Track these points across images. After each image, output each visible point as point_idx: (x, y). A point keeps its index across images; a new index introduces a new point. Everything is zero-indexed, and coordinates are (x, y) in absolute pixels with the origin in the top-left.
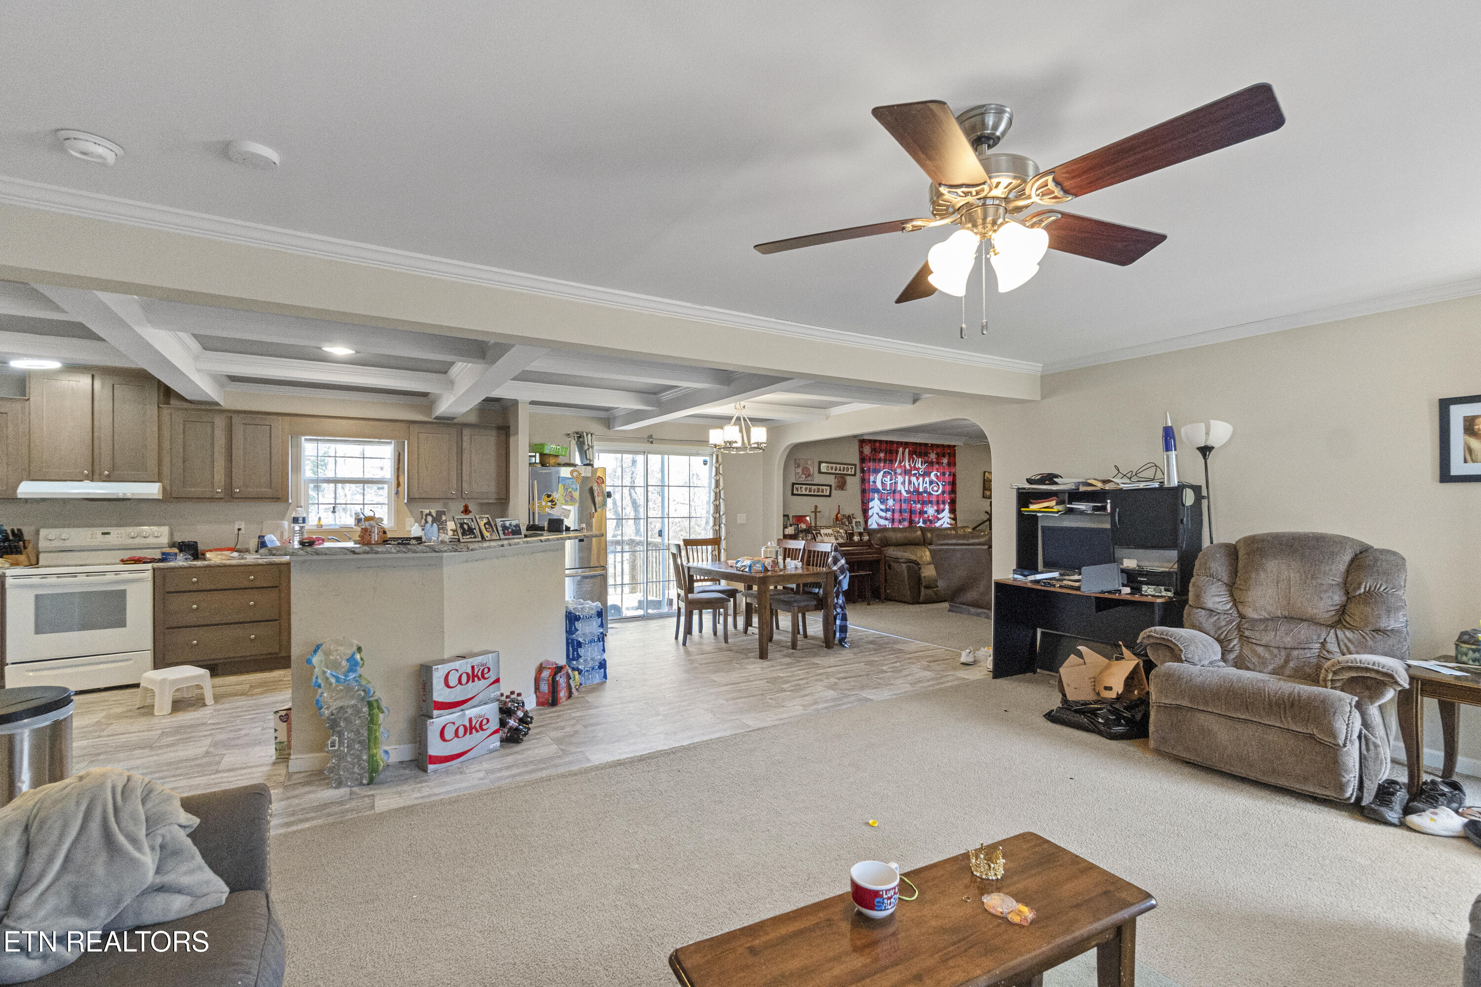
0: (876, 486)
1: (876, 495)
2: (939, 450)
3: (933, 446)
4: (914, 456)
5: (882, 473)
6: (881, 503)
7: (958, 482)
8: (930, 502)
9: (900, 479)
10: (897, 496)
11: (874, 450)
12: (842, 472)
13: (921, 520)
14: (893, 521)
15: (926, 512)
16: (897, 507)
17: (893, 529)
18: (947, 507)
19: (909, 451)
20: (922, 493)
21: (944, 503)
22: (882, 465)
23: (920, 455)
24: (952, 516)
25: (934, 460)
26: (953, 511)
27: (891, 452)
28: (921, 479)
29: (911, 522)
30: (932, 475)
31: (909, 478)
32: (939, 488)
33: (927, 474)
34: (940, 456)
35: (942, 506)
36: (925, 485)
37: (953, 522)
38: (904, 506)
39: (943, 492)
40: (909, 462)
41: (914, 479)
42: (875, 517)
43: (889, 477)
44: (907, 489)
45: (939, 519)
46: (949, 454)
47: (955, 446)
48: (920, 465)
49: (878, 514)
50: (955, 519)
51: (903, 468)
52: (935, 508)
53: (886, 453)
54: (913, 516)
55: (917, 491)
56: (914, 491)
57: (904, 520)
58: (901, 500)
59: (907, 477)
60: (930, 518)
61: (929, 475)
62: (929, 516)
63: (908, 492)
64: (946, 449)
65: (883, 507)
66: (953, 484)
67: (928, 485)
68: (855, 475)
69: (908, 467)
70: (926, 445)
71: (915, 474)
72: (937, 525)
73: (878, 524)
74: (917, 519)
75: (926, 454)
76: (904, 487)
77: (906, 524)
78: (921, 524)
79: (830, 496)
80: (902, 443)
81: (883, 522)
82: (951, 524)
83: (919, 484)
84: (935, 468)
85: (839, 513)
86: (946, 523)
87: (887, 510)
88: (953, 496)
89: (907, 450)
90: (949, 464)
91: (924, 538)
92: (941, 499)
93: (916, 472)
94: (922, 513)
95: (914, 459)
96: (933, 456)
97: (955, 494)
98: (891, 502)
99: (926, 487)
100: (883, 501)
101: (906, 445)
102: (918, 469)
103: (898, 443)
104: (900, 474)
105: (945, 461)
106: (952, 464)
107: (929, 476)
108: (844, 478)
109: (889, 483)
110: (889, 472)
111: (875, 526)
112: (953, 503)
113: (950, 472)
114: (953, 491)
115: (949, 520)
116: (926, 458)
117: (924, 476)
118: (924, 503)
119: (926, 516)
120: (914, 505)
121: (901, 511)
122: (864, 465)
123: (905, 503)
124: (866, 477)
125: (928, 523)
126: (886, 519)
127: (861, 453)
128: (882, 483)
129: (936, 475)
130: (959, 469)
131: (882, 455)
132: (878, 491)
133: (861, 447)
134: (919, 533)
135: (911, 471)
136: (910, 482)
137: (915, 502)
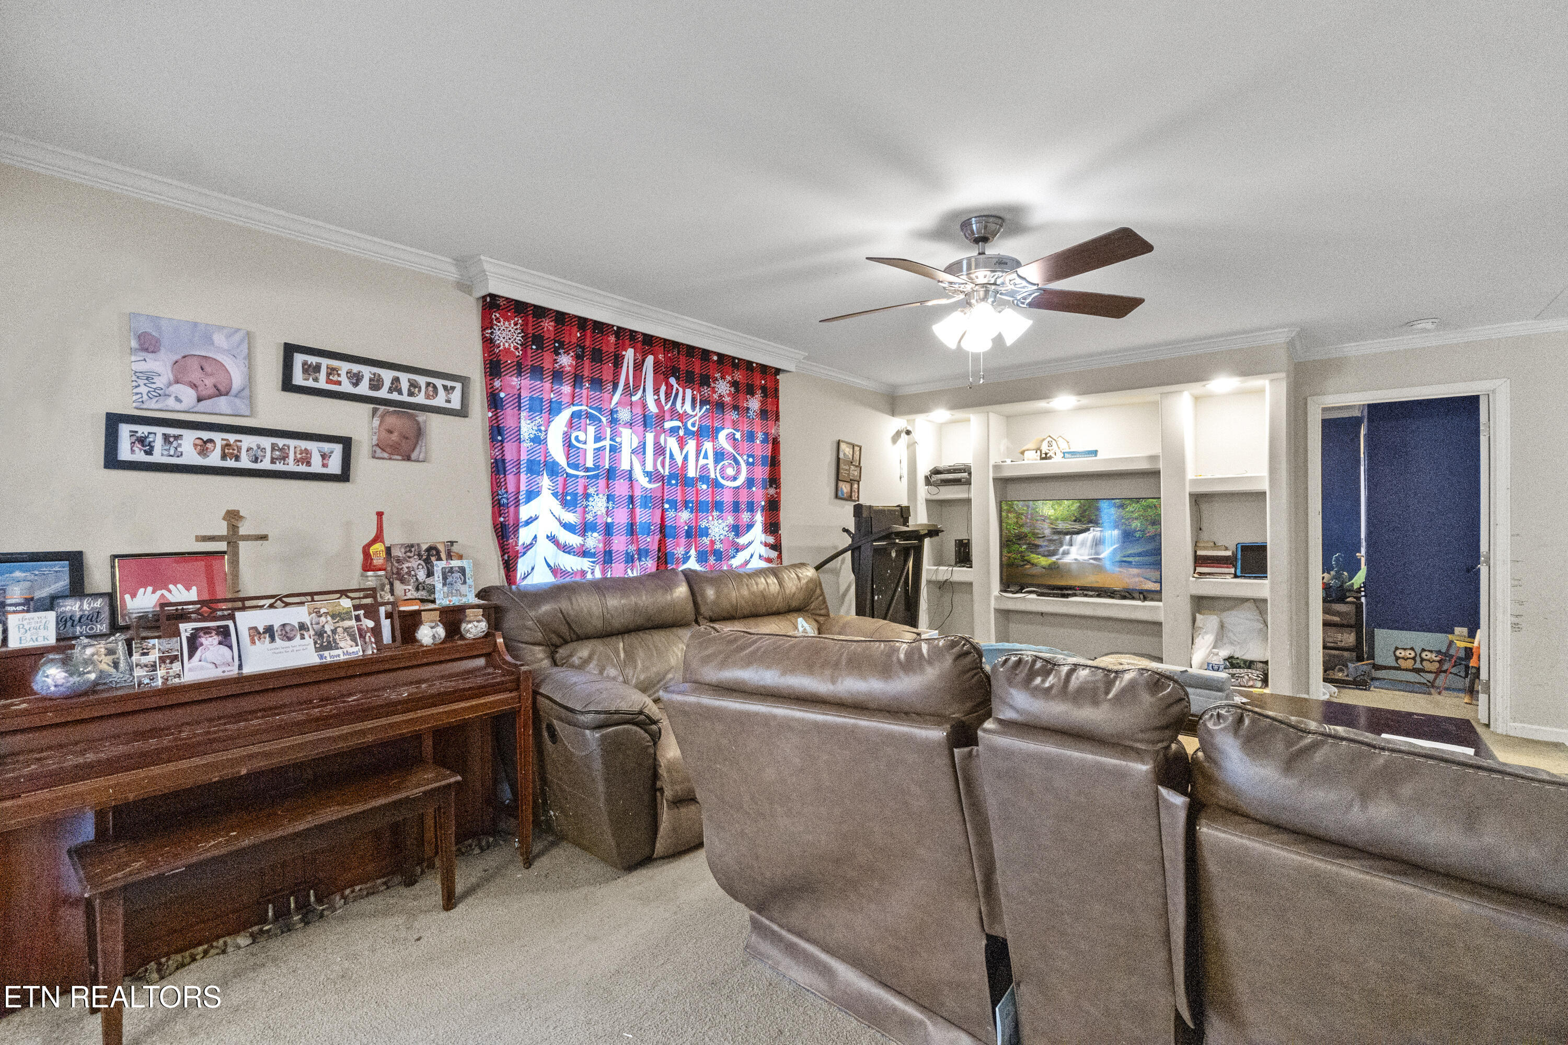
0: (547, 453)
1: (545, 482)
2: (738, 376)
3: (727, 363)
4: (672, 381)
5: (566, 414)
6: (564, 504)
7: (783, 458)
8: (717, 506)
9: (628, 438)
10: (621, 488)
11: (533, 340)
12: (405, 398)
13: (693, 552)
14: (607, 557)
15: (705, 532)
16: (621, 517)
17: (600, 587)
18: (759, 518)
19: (657, 364)
20: (693, 482)
21: (751, 508)
22: (567, 389)
23: (688, 380)
24: (771, 540)
25: (727, 399)
26: (772, 527)
27: (597, 356)
28: (691, 445)
29: (663, 558)
30: (722, 436)
31: (657, 438)
32: (738, 472)
33: (705, 433)
34: (743, 389)
35: (745, 516)
36: (702, 462)
37: (774, 554)
38: (643, 516)
39: (750, 482)
40: (656, 391)
41: (672, 443)
42: (546, 549)
43: (591, 430)
44: (649, 467)
45: (738, 549)
46: (764, 389)
47: (778, 371)
48: (688, 407)
49: (553, 539)
50: (777, 547)
51: (638, 410)
52: (730, 520)
53: (578, 357)
54: (669, 541)
55: (680, 477)
56: (672, 476)
57: (642, 553)
58: (631, 499)
59: (650, 437)
60: (718, 546)
61: (713, 434)
62: (713, 542)
63: (653, 476)
64: (757, 375)
65: (571, 518)
66: (774, 462)
67: (710, 461)
68: (462, 413)
69: (653, 408)
70: (705, 354)
71: (674, 430)
72: (736, 562)
73: (555, 571)
74: (680, 551)
75: (705, 381)
76: (643, 464)
77: (650, 564)
78: (693, 564)
79: (344, 476)
80: (632, 334)
81: (572, 563)
82: (769, 560)
83: (686, 458)
84: (727, 416)
85: (378, 538)
86: (756, 556)
87: (584, 528)
88: (772, 491)
89: (650, 360)
90: (763, 413)
91: (695, 603)
92: (744, 498)
93: (678, 423)
94: (694, 533)
95: (669, 387)
96: (723, 388)
97: (778, 487)
98: (598, 505)
99: (704, 467)
100: (567, 499)
101: (648, 343)
102: (682, 417)
103: (620, 332)
104: (630, 425)
105: (754, 404)
106: (770, 413)
107: (714, 438)
108: (413, 417)
109: (591, 446)
110: (589, 416)
111: (541, 578)
112: (773, 506)
113: (766, 434)
114: (774, 480)
115: (764, 551)
116: (706, 391)
117: (699, 435)
118: (698, 508)
119: (706, 541)
120: (670, 514)
121: (632, 530)
122: (497, 384)
123: (645, 505)
124: (508, 422)
125: (712, 560)
126: (584, 553)
127: (488, 343)
128: (568, 445)
129: (732, 438)
130: (786, 429)
131: (566, 360)
132: (553, 469)
133: (487, 324)
134: (682, 590)
135: (660, 418)
136: (660, 450)
137: (674, 505)
